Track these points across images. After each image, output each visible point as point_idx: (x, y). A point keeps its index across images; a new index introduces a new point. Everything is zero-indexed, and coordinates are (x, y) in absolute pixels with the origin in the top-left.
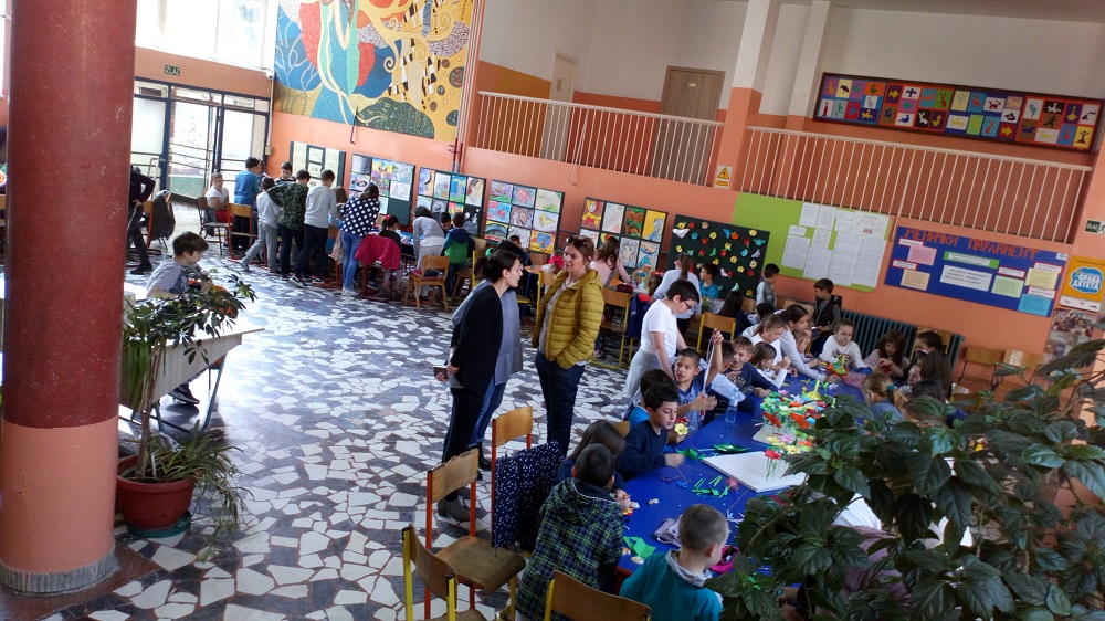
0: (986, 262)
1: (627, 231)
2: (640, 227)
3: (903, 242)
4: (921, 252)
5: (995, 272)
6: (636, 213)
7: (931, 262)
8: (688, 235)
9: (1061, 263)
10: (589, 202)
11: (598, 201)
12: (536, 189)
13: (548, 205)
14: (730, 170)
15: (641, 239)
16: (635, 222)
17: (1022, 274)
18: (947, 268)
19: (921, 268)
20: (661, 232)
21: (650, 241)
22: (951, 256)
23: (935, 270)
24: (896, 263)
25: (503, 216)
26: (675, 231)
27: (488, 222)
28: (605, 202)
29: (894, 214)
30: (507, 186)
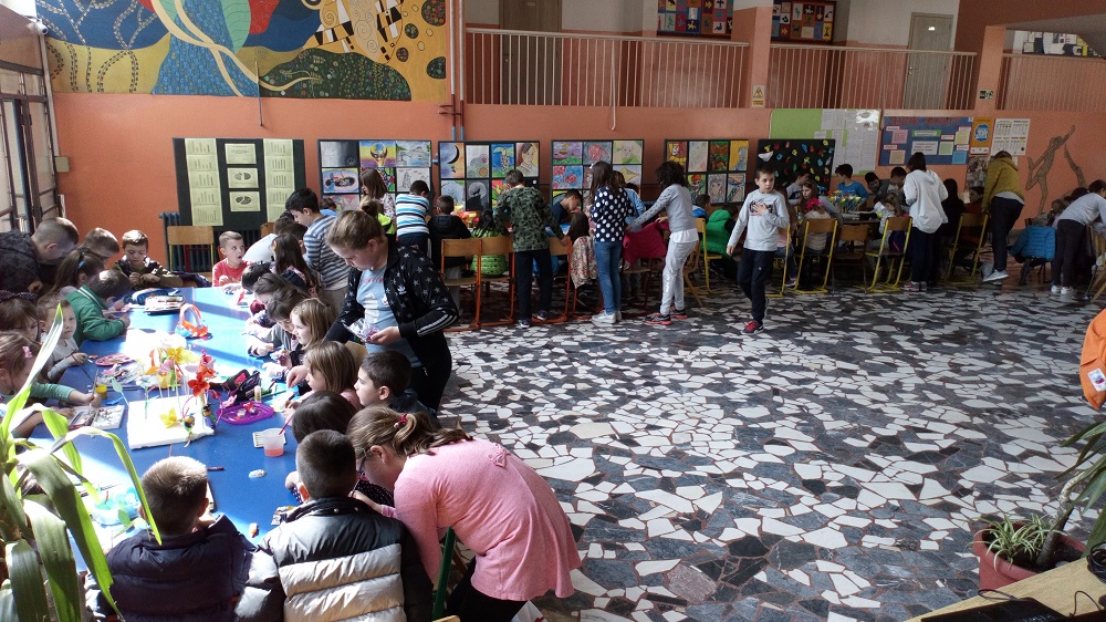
0: (935, 134)
1: (714, 166)
2: (726, 160)
3: (889, 129)
4: (900, 135)
5: (938, 139)
6: (721, 146)
7: (905, 142)
8: (773, 158)
9: (970, 124)
10: (671, 145)
11: (680, 141)
12: (612, 141)
13: (628, 157)
14: (763, 88)
15: (728, 172)
16: (721, 156)
17: (951, 137)
18: (914, 143)
19: (900, 147)
20: (746, 160)
21: (737, 172)
22: (916, 133)
23: (907, 147)
24: (885, 147)
25: (573, 181)
26: (761, 156)
27: (555, 193)
28: (688, 141)
29: (881, 108)
30: (574, 144)
